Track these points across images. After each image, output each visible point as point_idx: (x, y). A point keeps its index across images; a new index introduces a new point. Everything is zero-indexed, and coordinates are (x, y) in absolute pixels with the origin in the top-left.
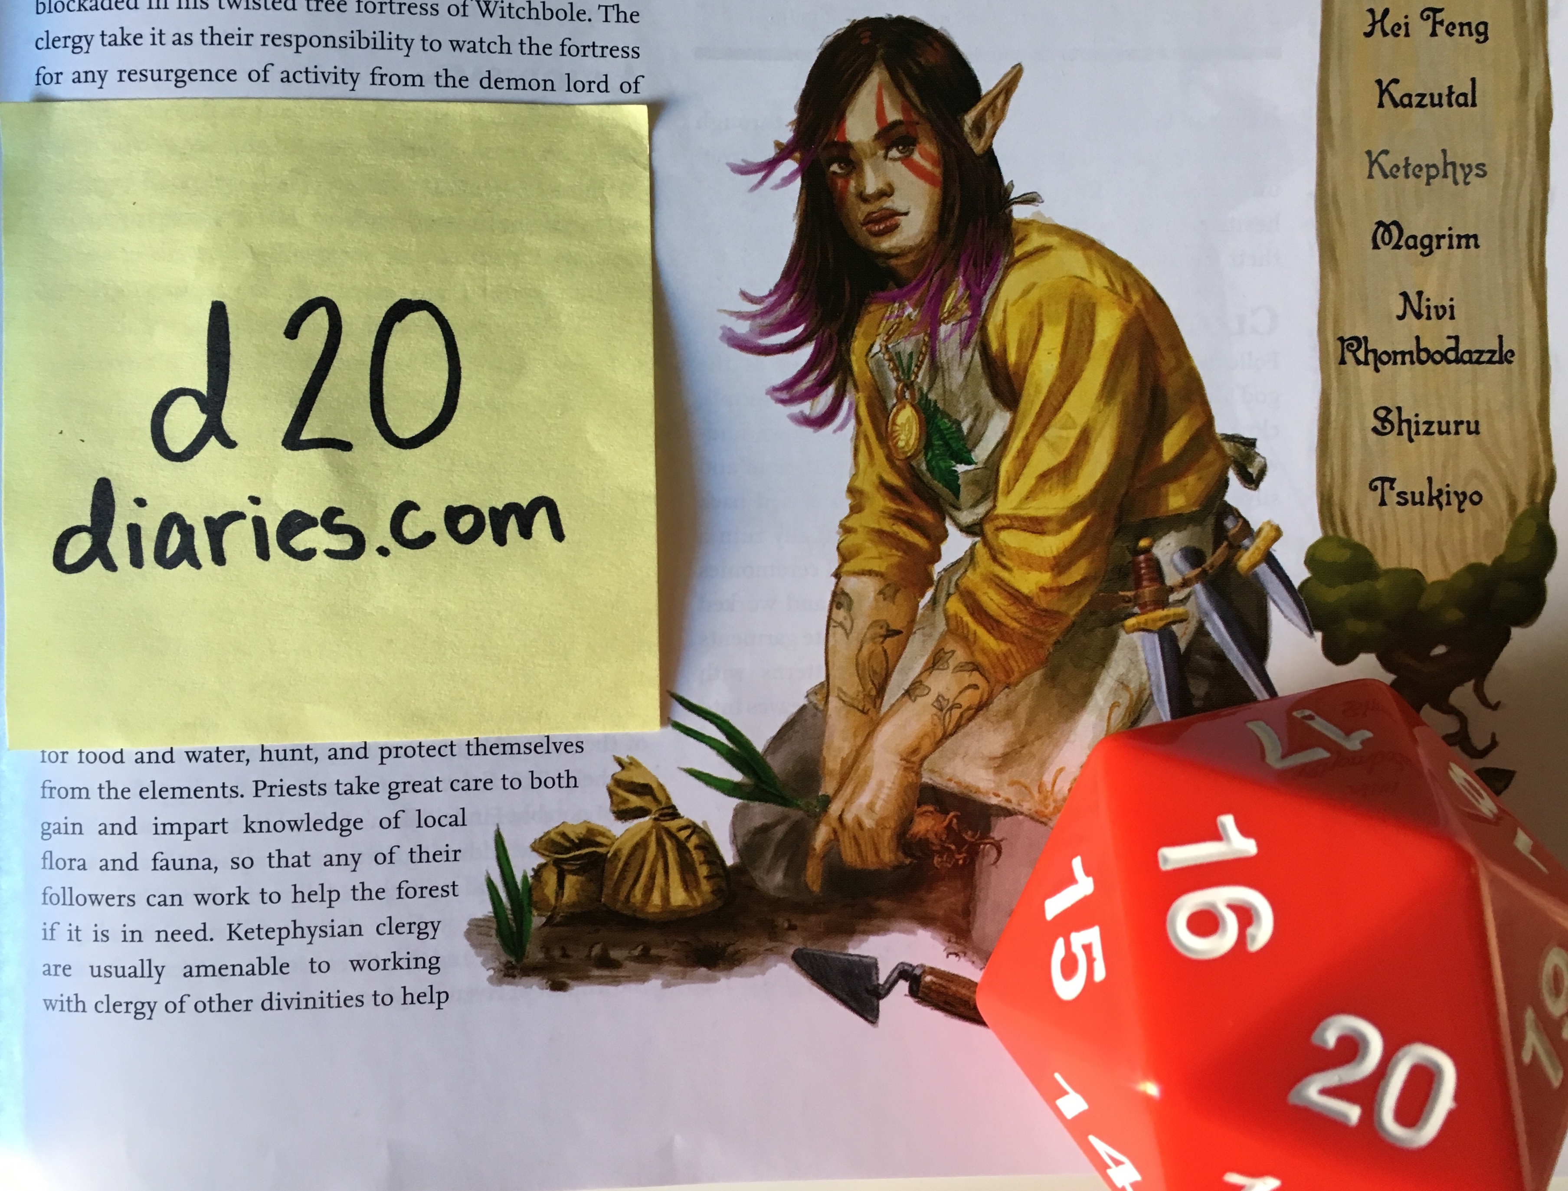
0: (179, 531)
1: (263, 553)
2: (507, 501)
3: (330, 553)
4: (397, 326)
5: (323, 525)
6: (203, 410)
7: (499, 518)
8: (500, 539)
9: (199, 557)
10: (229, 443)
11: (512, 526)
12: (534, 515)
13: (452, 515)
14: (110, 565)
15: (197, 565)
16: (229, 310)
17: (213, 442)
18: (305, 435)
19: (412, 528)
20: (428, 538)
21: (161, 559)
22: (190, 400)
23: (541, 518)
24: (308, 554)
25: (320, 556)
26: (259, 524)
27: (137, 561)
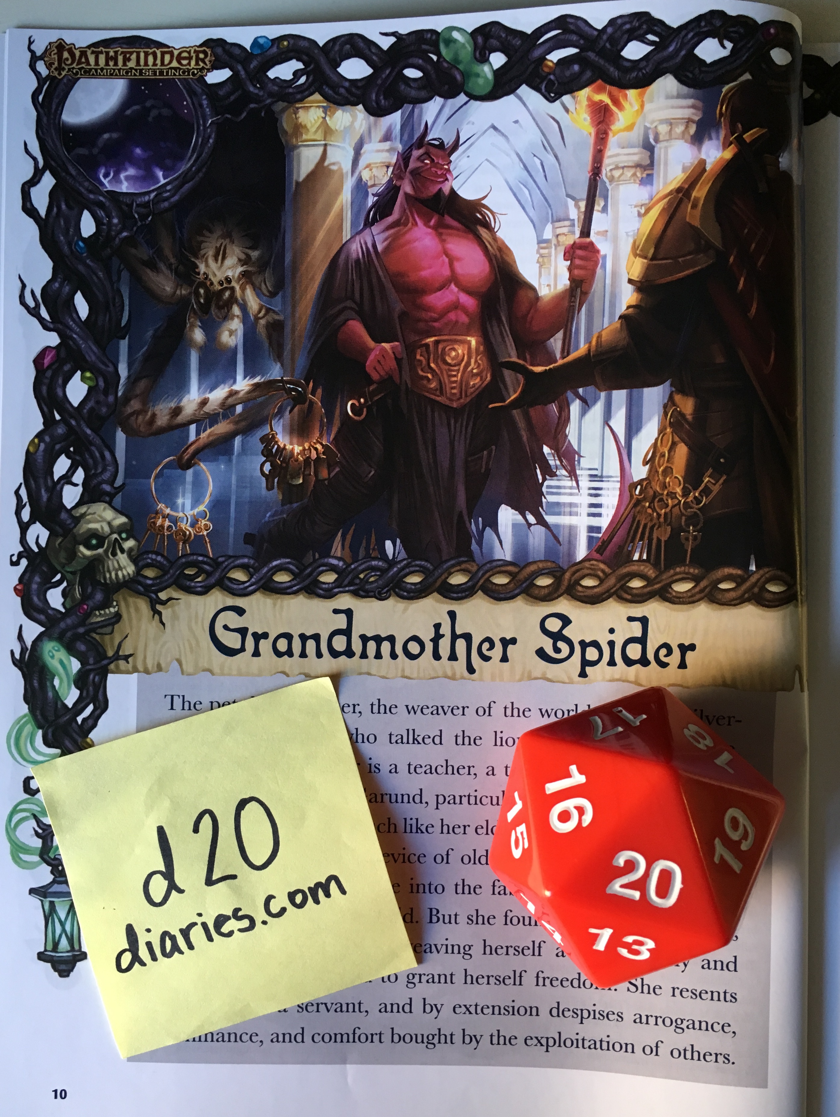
0: (170, 939)
1: (210, 939)
2: (315, 882)
3: (241, 930)
4: (243, 812)
5: (234, 918)
6: (165, 879)
7: (314, 891)
8: (317, 901)
9: (182, 949)
10: (181, 891)
11: (321, 893)
12: (329, 886)
13: (291, 896)
14: (143, 964)
15: (181, 952)
16: (165, 828)
17: (174, 893)
18: (214, 877)
19: (274, 908)
20: (283, 910)
21: (164, 954)
22: (158, 876)
23: (333, 885)
24: (230, 934)
25: (236, 933)
26: (204, 925)
27: (154, 958)
